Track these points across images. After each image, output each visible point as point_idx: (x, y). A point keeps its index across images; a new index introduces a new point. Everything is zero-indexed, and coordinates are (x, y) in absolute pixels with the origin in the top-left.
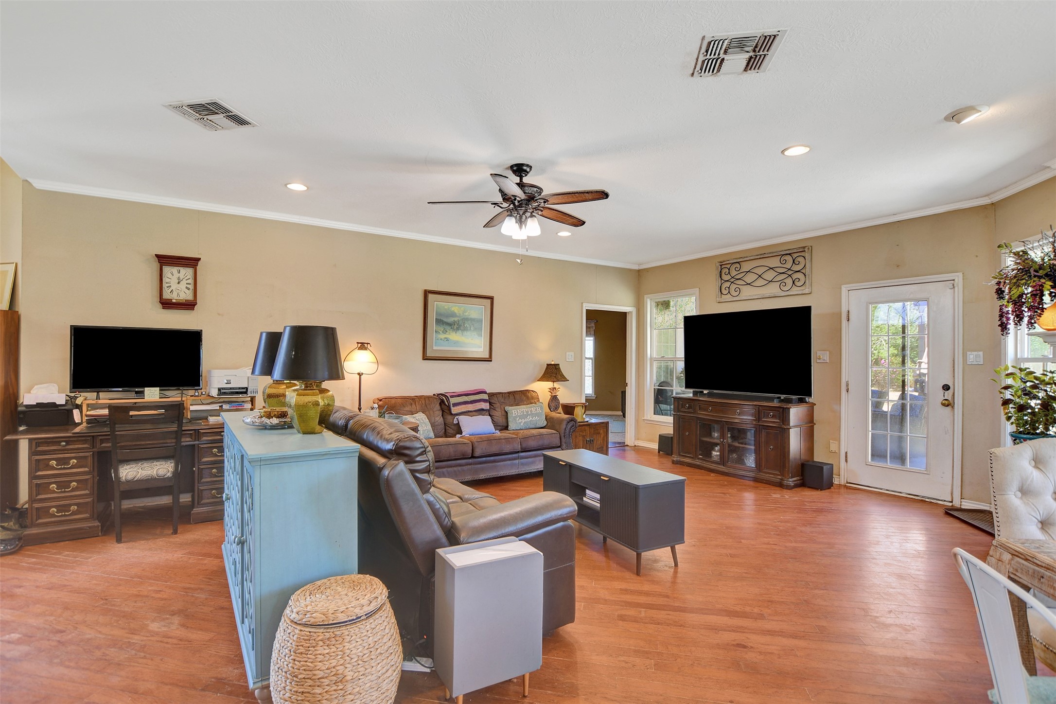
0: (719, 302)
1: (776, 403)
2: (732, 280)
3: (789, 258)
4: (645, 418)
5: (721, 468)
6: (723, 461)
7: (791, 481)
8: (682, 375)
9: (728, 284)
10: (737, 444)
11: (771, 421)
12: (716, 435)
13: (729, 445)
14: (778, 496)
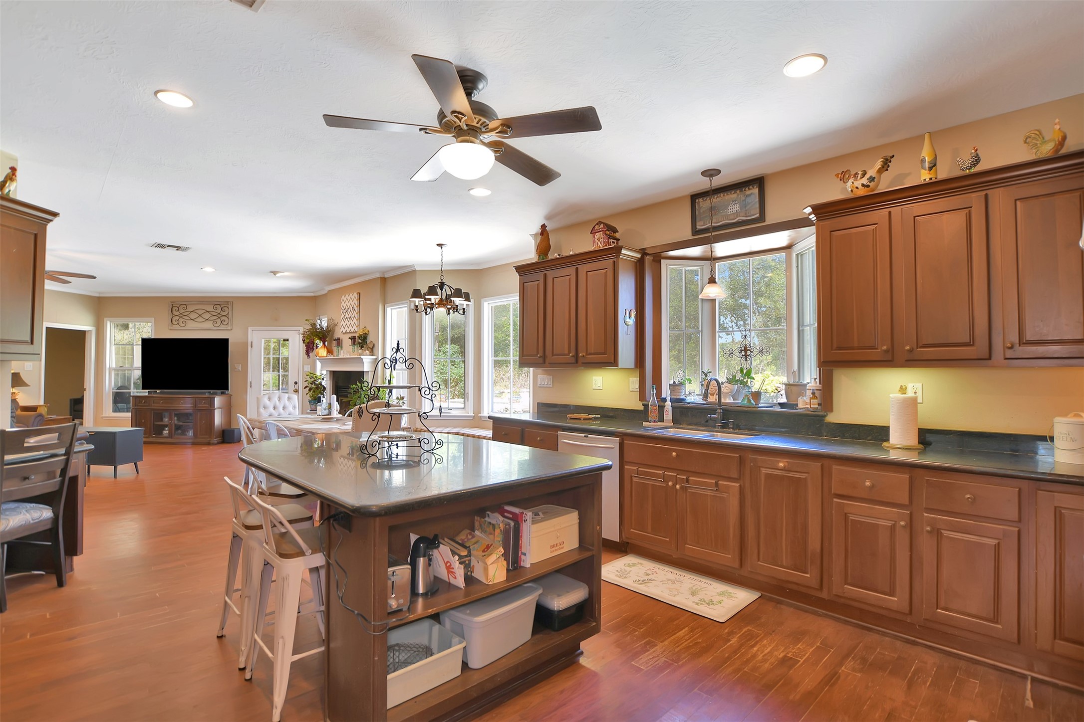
0: (170, 330)
1: (207, 395)
2: (181, 315)
3: (218, 307)
4: (104, 415)
5: (169, 440)
6: (170, 435)
7: (215, 441)
8: (139, 381)
9: (177, 318)
10: (181, 423)
11: (203, 405)
12: (166, 420)
13: (175, 425)
14: (206, 448)
